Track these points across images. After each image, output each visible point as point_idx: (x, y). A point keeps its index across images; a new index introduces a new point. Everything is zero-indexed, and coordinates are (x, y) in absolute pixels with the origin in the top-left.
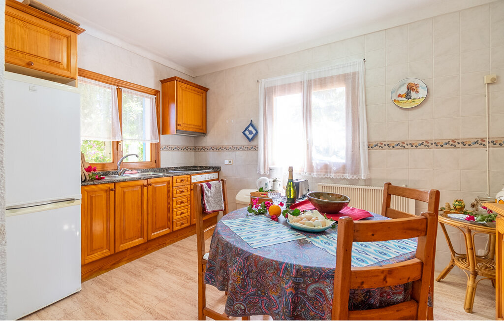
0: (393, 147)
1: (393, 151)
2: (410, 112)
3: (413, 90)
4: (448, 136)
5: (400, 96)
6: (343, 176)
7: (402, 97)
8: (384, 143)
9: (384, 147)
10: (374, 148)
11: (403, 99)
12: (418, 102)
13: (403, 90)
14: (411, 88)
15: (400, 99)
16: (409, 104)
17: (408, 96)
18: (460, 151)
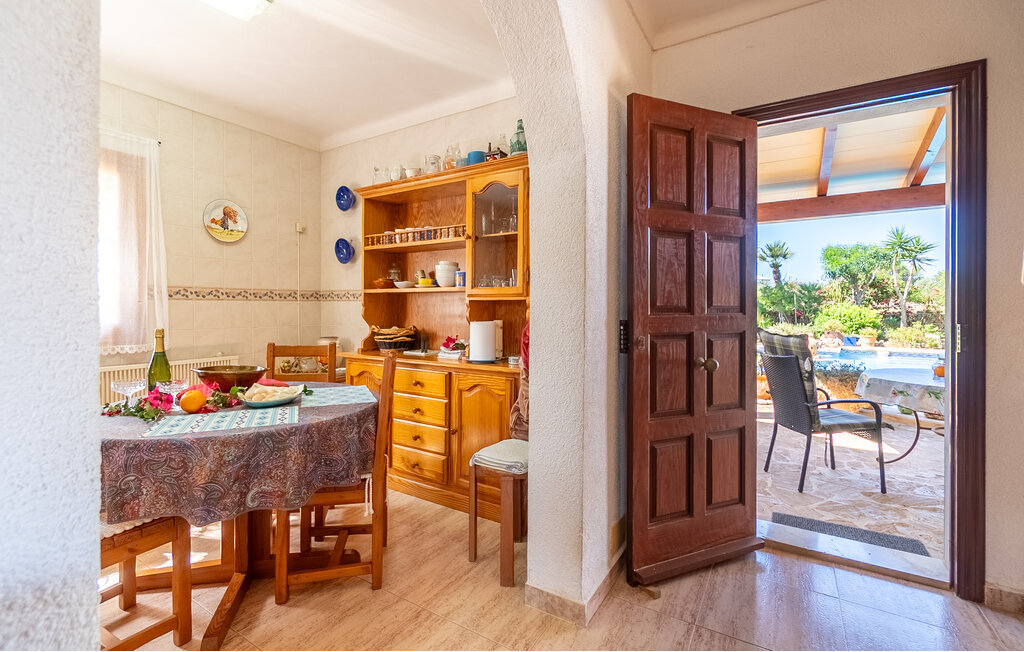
0: (204, 296)
1: (204, 303)
2: (225, 247)
3: (231, 218)
4: (266, 285)
5: (213, 221)
6: (113, 350)
7: (216, 223)
8: (189, 290)
9: (190, 296)
10: (174, 296)
11: (218, 227)
12: (236, 237)
13: (219, 215)
14: (228, 215)
15: (213, 226)
16: (224, 236)
17: (224, 225)
18: (277, 304)
